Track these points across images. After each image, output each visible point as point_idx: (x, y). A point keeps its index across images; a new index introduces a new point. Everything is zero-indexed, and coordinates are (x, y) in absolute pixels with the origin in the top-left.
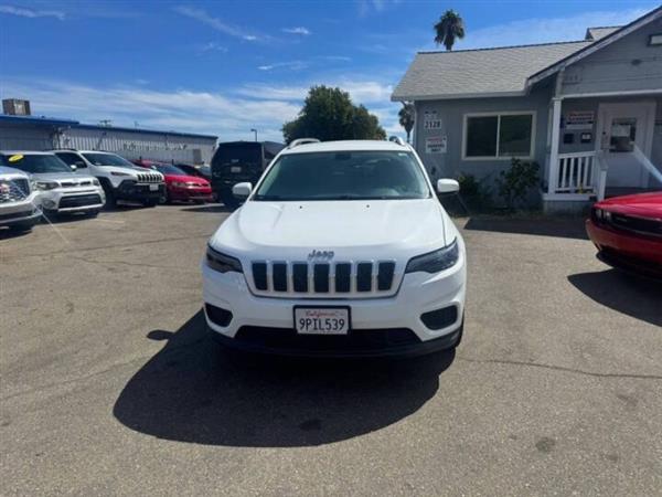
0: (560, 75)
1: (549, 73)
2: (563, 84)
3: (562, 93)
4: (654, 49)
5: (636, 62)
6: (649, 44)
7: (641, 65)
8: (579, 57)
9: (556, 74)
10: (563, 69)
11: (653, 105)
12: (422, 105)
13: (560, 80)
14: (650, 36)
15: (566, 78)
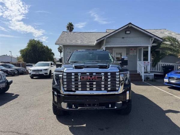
0: (105, 40)
1: (102, 39)
2: (106, 43)
3: (105, 45)
4: (127, 35)
5: (123, 38)
6: (126, 33)
7: (124, 39)
8: (109, 35)
9: (104, 40)
10: (106, 38)
11: (125, 49)
12: (65, 46)
13: (105, 42)
14: (126, 31)
15: (106, 41)
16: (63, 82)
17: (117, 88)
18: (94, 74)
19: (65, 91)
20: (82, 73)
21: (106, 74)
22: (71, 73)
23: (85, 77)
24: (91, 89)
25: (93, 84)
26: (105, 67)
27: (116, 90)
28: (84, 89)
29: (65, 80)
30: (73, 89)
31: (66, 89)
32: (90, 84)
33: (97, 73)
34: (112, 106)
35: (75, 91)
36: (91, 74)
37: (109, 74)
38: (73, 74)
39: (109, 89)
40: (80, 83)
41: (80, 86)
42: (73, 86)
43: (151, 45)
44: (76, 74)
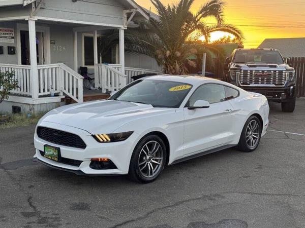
7: (76, 3)
16: (240, 77)
17: (283, 83)
18: (266, 71)
19: (242, 84)
20: (256, 71)
21: (275, 71)
22: (247, 70)
23: (258, 74)
24: (262, 83)
25: (264, 79)
26: (275, 67)
27: (282, 85)
28: (257, 82)
29: (242, 76)
30: (248, 83)
31: (242, 82)
32: (261, 79)
33: (267, 71)
34: (278, 97)
35: (249, 84)
36: (263, 71)
37: (277, 72)
38: (249, 71)
39: (277, 83)
40: (254, 78)
41: (254, 80)
42: (248, 80)
43: (126, 27)
44: (251, 71)
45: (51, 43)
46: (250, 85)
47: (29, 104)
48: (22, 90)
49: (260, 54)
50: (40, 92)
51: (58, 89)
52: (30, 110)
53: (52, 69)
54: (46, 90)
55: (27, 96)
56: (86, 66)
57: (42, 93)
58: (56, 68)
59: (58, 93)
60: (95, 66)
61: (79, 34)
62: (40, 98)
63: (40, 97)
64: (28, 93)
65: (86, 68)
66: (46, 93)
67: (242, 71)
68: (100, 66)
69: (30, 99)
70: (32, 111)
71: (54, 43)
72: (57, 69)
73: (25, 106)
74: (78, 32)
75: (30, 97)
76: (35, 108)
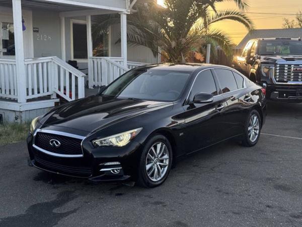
11: (31, 13)
16: (276, 73)
19: (277, 81)
20: (295, 65)
22: (284, 65)
28: (296, 79)
29: (278, 71)
30: (285, 80)
31: (277, 79)
35: (287, 82)
38: (286, 66)
40: (292, 74)
41: (292, 77)
42: (286, 77)
43: (129, 11)
44: (290, 65)
45: (34, 31)
46: (289, 83)
47: (14, 111)
48: (3, 92)
49: (288, 44)
50: (28, 95)
51: (50, 90)
52: (16, 119)
53: (43, 63)
54: (36, 91)
55: (10, 100)
56: (75, 60)
57: (31, 96)
58: (47, 63)
59: (50, 95)
60: (89, 59)
61: (67, 20)
62: (28, 103)
63: (28, 101)
64: (12, 96)
65: (76, 62)
66: (36, 95)
67: (278, 66)
68: (95, 60)
69: (16, 103)
70: (19, 121)
71: (38, 31)
72: (49, 64)
73: (7, 113)
74: (65, 18)
75: (15, 101)
76: (23, 115)
